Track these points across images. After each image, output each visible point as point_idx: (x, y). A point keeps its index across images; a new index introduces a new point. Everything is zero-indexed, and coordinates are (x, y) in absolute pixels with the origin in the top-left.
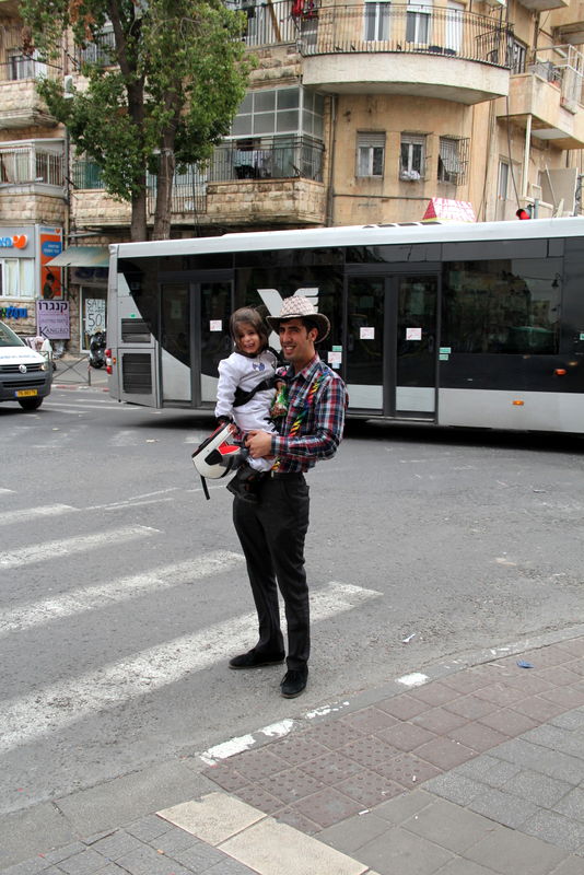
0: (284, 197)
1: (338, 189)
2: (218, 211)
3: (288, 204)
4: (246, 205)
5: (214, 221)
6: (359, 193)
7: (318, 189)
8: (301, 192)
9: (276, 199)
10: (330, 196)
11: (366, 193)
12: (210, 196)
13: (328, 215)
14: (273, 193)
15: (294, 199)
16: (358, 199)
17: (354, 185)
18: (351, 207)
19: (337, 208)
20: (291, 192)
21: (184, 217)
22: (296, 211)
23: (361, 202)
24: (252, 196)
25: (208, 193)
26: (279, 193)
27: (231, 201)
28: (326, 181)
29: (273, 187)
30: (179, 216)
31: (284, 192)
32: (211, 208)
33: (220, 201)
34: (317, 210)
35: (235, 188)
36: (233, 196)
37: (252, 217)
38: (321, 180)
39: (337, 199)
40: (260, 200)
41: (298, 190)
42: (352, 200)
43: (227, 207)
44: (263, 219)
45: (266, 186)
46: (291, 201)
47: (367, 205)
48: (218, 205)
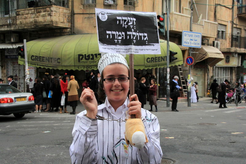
0: (47, 15)
1: (76, 11)
2: (21, 23)
3: (48, 18)
4: (32, 20)
5: (20, 28)
6: (85, 12)
7: (65, 11)
8: (54, 12)
9: (44, 16)
10: (73, 14)
11: (88, 12)
12: (17, 16)
13: (71, 24)
14: (42, 13)
15: (51, 16)
16: (84, 15)
17: (82, 8)
18: (81, 19)
19: (76, 20)
20: (49, 12)
21: (8, 27)
22: (52, 21)
23: (86, 17)
24: (34, 15)
25: (17, 15)
26: (44, 13)
27: (26, 18)
28: (70, 7)
29: (42, 10)
30: (6, 27)
31: (47, 13)
32: (18, 22)
33: (21, 18)
34: (65, 21)
35: (27, 12)
36: (26, 16)
37: (35, 26)
38: (68, 7)
39: (76, 16)
40: (37, 17)
41: (52, 11)
42: (82, 15)
43: (24, 21)
44: (40, 26)
45: (39, 10)
46: (50, 17)
47: (89, 18)
48: (21, 20)
